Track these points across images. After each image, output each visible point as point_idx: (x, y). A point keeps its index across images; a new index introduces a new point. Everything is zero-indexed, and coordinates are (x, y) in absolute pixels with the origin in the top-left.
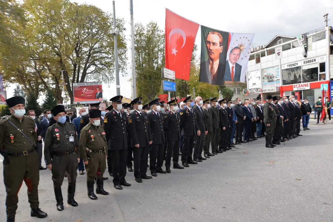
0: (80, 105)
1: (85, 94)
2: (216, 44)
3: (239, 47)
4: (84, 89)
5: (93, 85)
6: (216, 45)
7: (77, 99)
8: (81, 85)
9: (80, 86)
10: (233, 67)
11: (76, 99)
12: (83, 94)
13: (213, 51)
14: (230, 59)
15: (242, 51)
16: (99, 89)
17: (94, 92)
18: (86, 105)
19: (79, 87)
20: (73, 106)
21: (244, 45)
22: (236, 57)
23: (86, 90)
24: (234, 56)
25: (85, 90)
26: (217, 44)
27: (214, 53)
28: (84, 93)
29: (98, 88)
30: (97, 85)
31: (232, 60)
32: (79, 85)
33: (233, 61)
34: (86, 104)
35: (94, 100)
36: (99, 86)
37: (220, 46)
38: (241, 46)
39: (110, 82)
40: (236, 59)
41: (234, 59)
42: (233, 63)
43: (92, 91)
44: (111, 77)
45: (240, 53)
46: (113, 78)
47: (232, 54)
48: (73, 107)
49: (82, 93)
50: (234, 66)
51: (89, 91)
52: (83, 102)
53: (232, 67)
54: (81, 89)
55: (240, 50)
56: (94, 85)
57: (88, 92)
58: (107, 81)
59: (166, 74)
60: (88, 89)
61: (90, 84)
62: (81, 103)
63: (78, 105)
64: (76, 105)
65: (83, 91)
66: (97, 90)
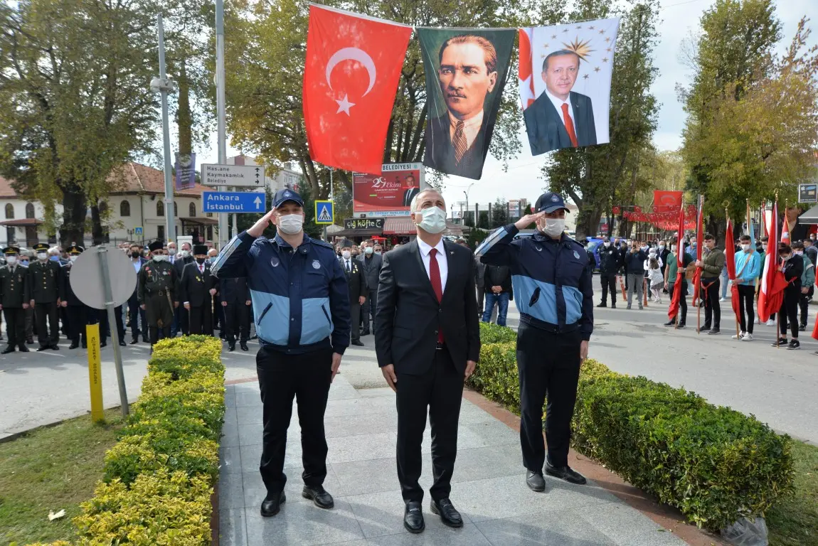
0: (365, 220)
1: (380, 194)
2: (474, 69)
3: (573, 50)
4: (376, 181)
5: (398, 170)
6: (476, 72)
7: (361, 205)
10: (565, 107)
11: (358, 206)
12: (375, 193)
13: (464, 91)
14: (549, 87)
15: (584, 57)
16: (414, 180)
17: (399, 188)
18: (378, 221)
19: (364, 176)
20: (350, 224)
21: (587, 43)
22: (567, 76)
23: (381, 184)
24: (559, 75)
25: (378, 182)
26: (477, 68)
27: (465, 97)
28: (375, 190)
29: (410, 179)
30: (409, 169)
31: (556, 87)
33: (562, 90)
34: (379, 219)
36: (412, 172)
37: (489, 71)
38: (577, 46)
39: (509, 155)
40: (567, 82)
41: (562, 82)
42: (563, 96)
43: (396, 185)
44: (511, 143)
45: (579, 63)
46: (518, 145)
47: (551, 73)
48: (349, 226)
49: (373, 191)
50: (568, 101)
51: (389, 186)
52: (374, 213)
53: (562, 107)
54: (370, 180)
55: (576, 57)
56: (400, 170)
57: (384, 188)
58: (501, 153)
59: (211, 178)
60: (387, 181)
61: (391, 167)
62: (368, 215)
63: (361, 220)
64: (356, 220)
65: (375, 186)
66: (408, 183)
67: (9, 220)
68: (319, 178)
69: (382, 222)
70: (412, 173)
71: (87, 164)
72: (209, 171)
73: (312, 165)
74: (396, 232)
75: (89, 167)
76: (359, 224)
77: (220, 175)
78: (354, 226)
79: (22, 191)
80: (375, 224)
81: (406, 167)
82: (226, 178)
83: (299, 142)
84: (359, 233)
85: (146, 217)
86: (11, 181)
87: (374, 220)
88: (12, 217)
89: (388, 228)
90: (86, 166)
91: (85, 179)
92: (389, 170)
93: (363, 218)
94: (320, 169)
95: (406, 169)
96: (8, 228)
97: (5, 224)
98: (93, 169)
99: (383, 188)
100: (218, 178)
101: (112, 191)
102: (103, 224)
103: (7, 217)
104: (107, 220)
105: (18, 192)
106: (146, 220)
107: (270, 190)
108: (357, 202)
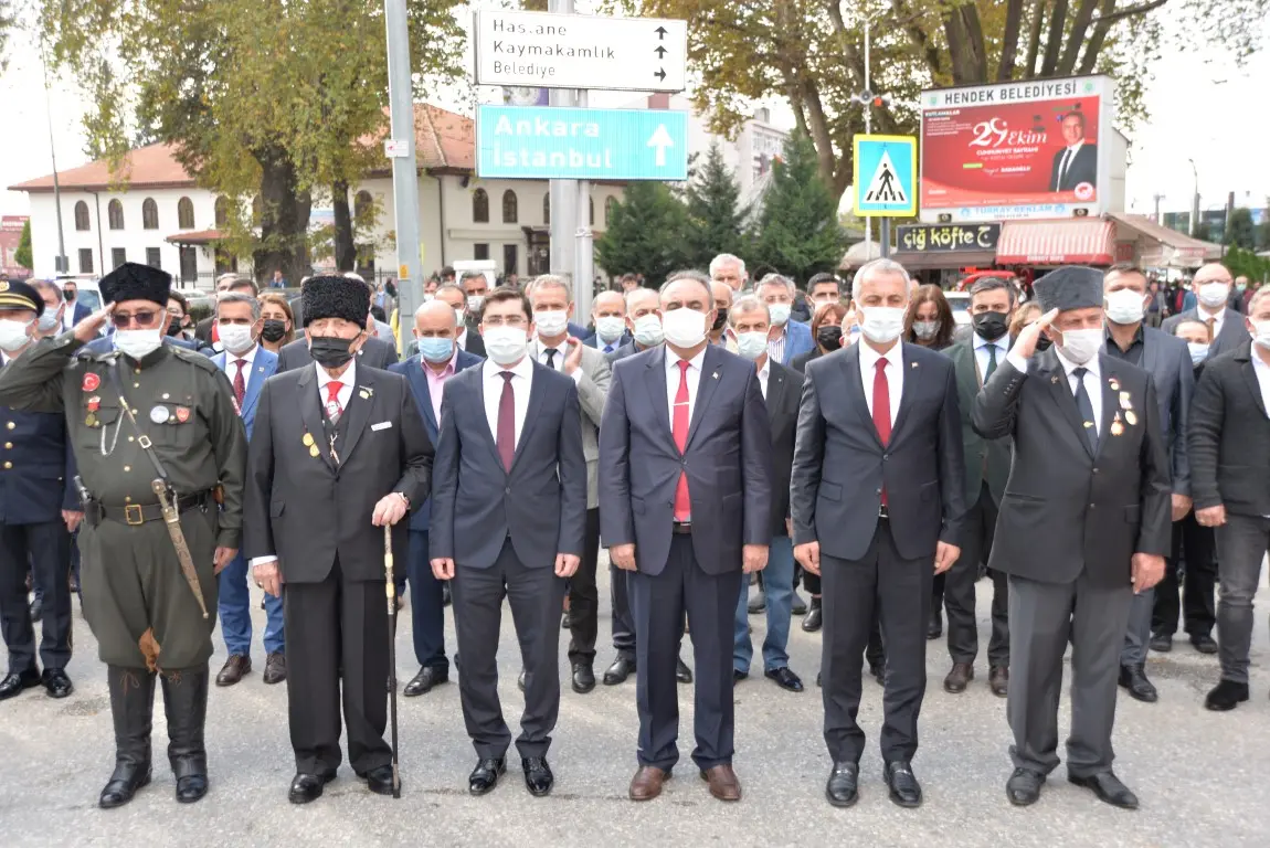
0: (951, 228)
1: (990, 163)
4: (981, 130)
5: (1040, 98)
7: (941, 191)
8: (970, 104)
9: (961, 109)
11: (931, 192)
12: (978, 159)
16: (1082, 124)
17: (1040, 145)
18: (983, 229)
19: (953, 118)
20: (910, 238)
23: (995, 137)
25: (987, 133)
28: (979, 153)
30: (1071, 96)
32: (953, 105)
34: (986, 224)
35: (1042, 197)
36: (1078, 103)
43: (1033, 138)
48: (908, 243)
49: (972, 154)
51: (1016, 139)
52: (972, 210)
54: (967, 126)
56: (1046, 97)
57: (1004, 145)
59: (506, 58)
60: (1010, 128)
61: (1022, 93)
62: (959, 216)
63: (938, 229)
64: (928, 229)
65: (978, 142)
66: (1067, 133)
67: (185, 232)
68: (833, 137)
69: (995, 232)
70: (1078, 105)
71: (298, 94)
72: (498, 36)
73: (818, 104)
74: (1029, 259)
75: (301, 101)
76: (934, 237)
77: (536, 49)
78: (921, 243)
79: (198, 168)
80: (975, 238)
81: (1063, 89)
82: (554, 60)
83: (789, 53)
84: (935, 261)
85: (449, 224)
86: (175, 146)
87: (972, 228)
88: (191, 224)
89: (1007, 248)
90: (296, 100)
91: (295, 131)
92: (1016, 100)
93: (945, 224)
94: (835, 115)
95: (1063, 96)
96: (181, 249)
97: (176, 241)
98: (311, 105)
99: (998, 147)
100: (528, 58)
101: (379, 168)
102: (359, 240)
103: (182, 226)
104: (369, 229)
105: (192, 172)
106: (449, 231)
107: (720, 157)
108: (929, 183)
